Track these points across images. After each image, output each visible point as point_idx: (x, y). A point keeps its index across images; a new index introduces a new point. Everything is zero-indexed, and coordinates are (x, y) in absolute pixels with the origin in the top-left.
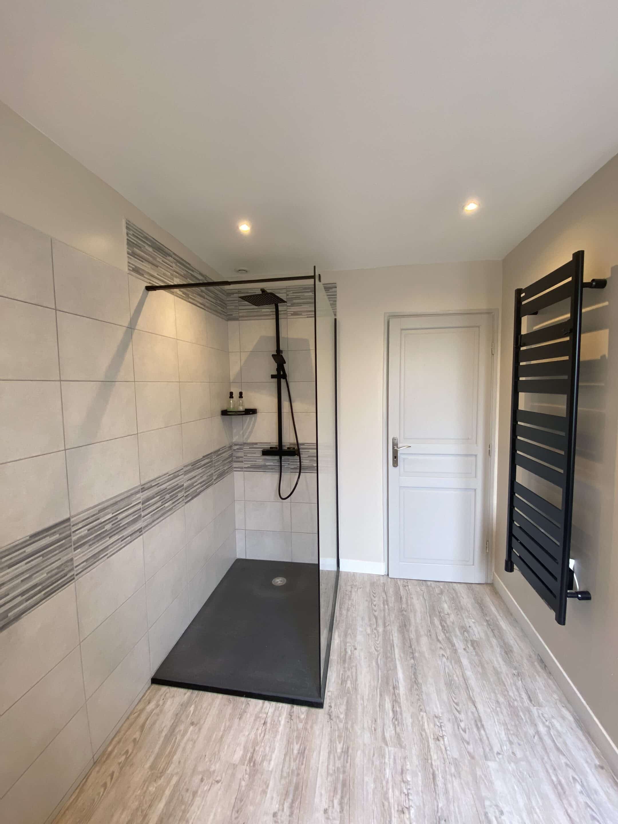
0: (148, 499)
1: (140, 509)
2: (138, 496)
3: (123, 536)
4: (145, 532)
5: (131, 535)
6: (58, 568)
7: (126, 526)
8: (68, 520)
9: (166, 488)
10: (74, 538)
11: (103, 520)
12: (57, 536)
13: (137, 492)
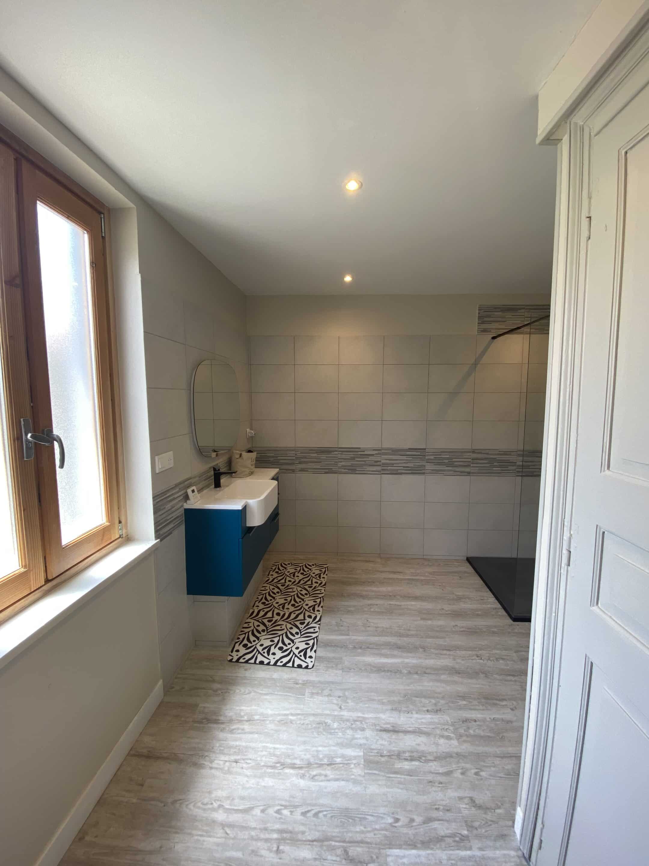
0: (477, 459)
1: (470, 462)
2: (468, 454)
3: (455, 470)
4: (472, 476)
5: (461, 472)
6: (419, 465)
7: (458, 466)
8: (425, 449)
9: (496, 458)
10: (426, 458)
11: (443, 457)
12: (419, 453)
13: (469, 452)
